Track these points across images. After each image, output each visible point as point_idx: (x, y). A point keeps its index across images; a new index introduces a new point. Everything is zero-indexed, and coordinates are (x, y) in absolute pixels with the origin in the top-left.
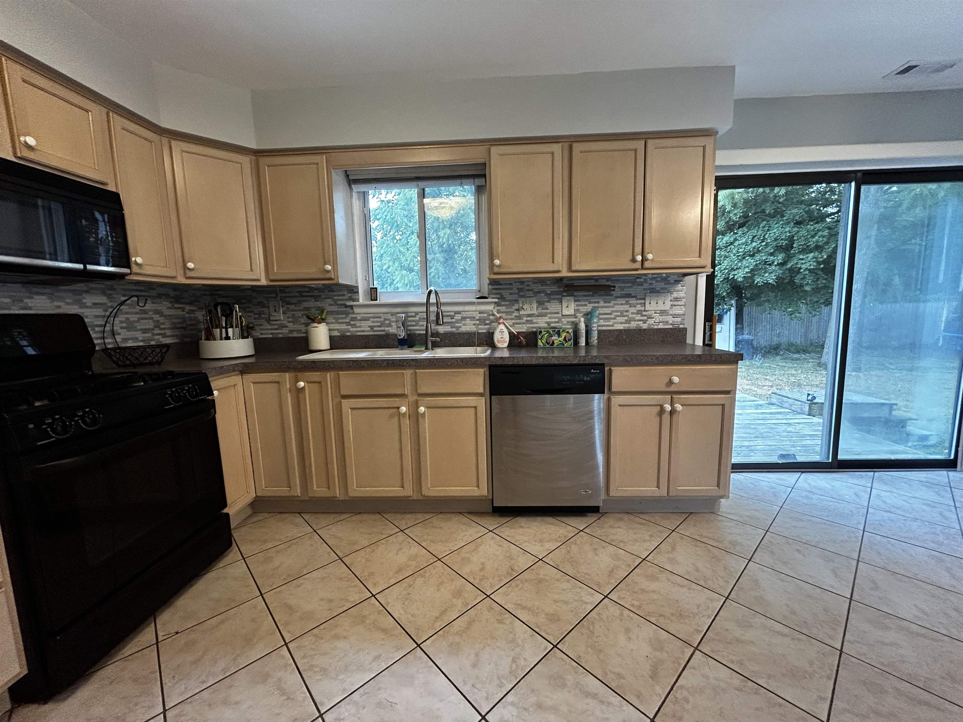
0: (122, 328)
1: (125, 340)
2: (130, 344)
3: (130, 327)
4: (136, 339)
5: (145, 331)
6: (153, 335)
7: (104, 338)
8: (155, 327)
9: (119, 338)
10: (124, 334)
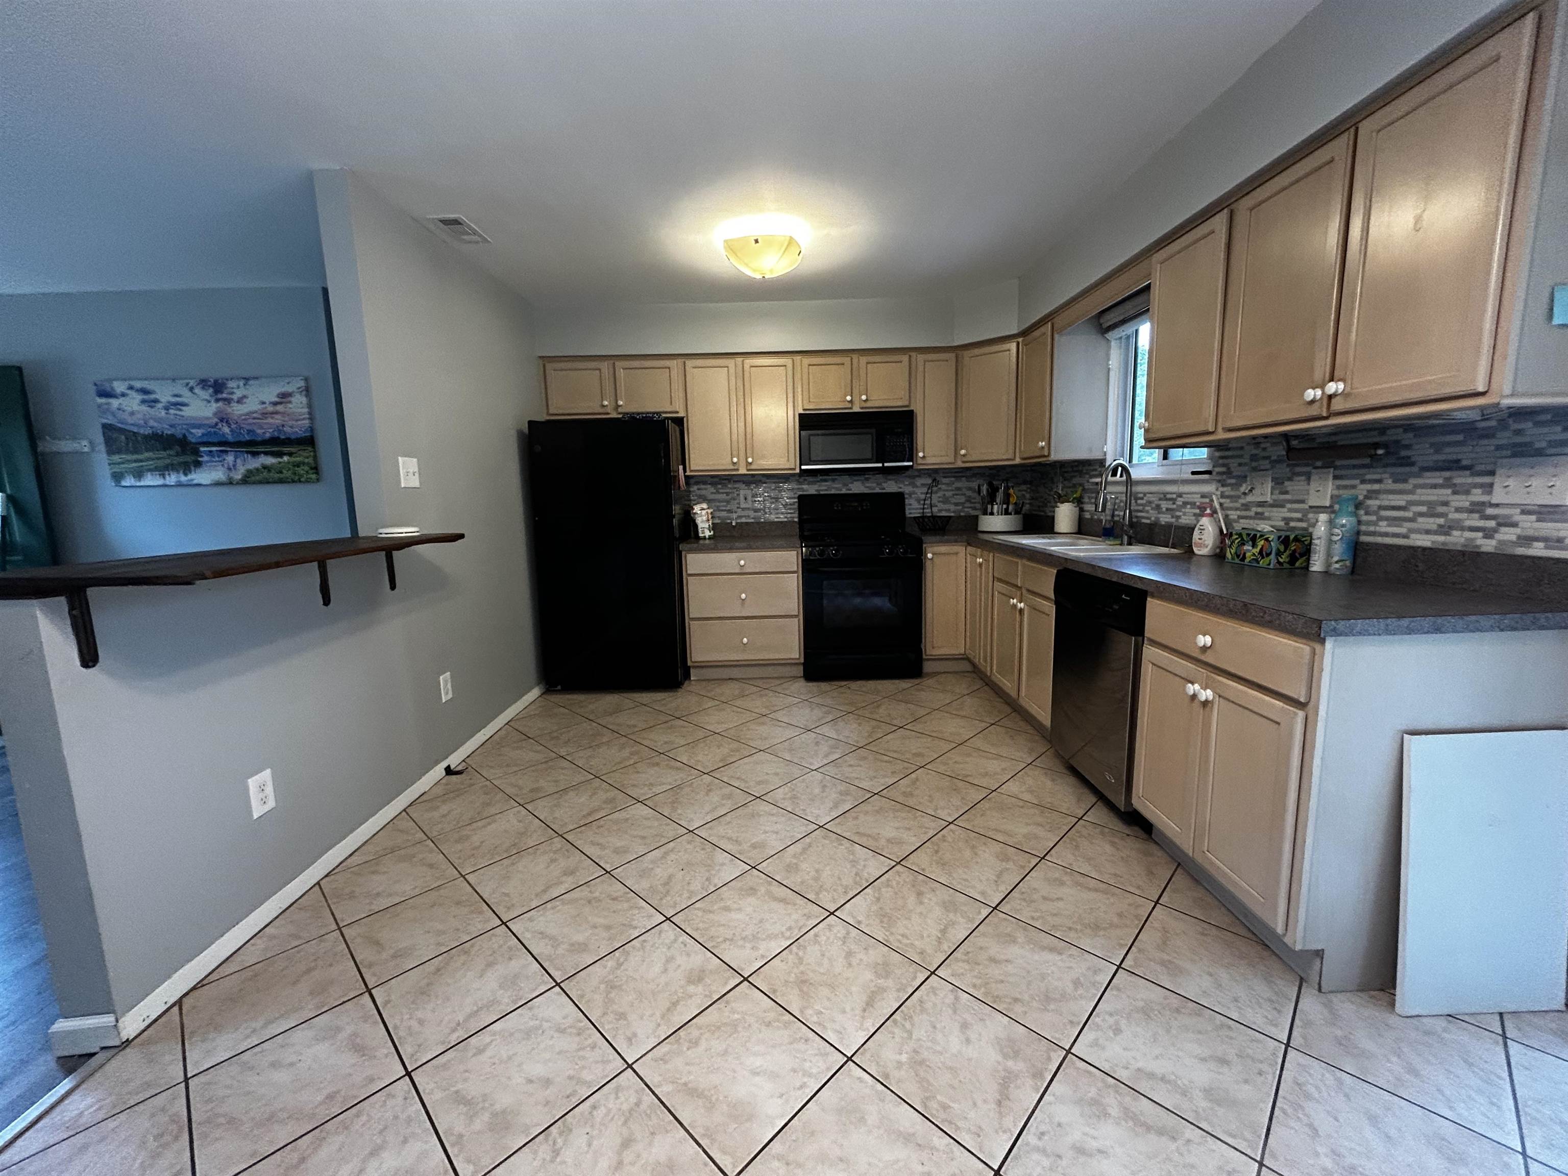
0: (939, 502)
1: (940, 511)
2: (944, 514)
3: (945, 500)
4: (948, 511)
5: (956, 504)
6: (964, 507)
7: (924, 509)
8: (967, 501)
9: (935, 509)
10: (941, 506)
